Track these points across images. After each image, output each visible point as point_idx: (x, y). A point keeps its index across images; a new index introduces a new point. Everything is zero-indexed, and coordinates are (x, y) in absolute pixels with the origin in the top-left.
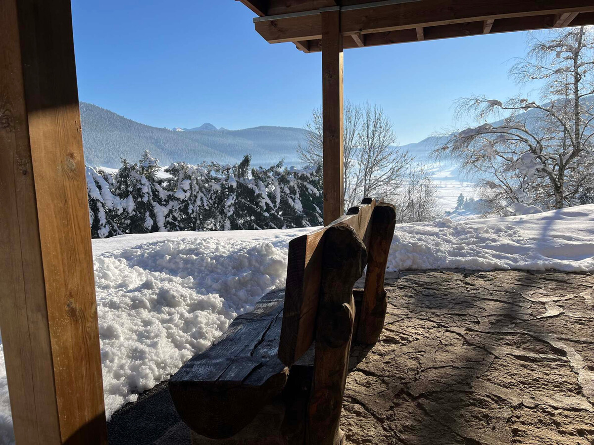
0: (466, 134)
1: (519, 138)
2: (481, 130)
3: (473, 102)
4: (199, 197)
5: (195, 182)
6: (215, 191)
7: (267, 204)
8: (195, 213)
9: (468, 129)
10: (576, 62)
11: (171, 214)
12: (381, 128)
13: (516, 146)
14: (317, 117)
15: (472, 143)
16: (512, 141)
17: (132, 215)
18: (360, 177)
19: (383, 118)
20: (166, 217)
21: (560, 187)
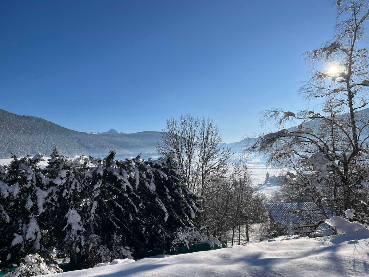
0: (270, 137)
1: (309, 140)
2: (281, 134)
3: (273, 113)
4: (74, 183)
5: (72, 171)
6: (87, 177)
7: (128, 187)
8: (69, 196)
9: (271, 133)
10: (348, 84)
11: (50, 197)
12: (212, 132)
13: (308, 146)
14: (169, 125)
15: (275, 143)
16: (304, 142)
17: (16, 198)
18: (200, 165)
19: (213, 125)
20: (45, 199)
21: (346, 180)
